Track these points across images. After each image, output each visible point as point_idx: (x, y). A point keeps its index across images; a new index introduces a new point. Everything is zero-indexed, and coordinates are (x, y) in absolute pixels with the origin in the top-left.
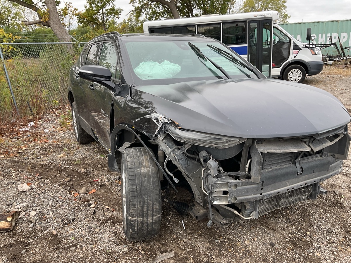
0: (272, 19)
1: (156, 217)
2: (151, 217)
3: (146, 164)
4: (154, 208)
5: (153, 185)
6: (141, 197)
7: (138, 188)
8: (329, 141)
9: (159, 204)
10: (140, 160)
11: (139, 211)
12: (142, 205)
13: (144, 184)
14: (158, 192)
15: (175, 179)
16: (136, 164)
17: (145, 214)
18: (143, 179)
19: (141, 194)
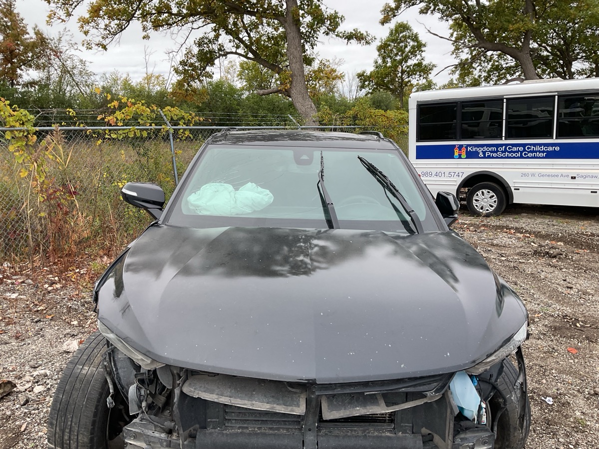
3: (97, 362)
4: (80, 438)
5: (87, 399)
6: (64, 415)
7: (64, 397)
8: (383, 403)
9: (89, 434)
10: (94, 352)
11: (57, 436)
12: (62, 428)
13: (75, 394)
14: (92, 414)
15: (109, 399)
16: (82, 356)
17: (66, 444)
18: (78, 385)
19: (65, 409)
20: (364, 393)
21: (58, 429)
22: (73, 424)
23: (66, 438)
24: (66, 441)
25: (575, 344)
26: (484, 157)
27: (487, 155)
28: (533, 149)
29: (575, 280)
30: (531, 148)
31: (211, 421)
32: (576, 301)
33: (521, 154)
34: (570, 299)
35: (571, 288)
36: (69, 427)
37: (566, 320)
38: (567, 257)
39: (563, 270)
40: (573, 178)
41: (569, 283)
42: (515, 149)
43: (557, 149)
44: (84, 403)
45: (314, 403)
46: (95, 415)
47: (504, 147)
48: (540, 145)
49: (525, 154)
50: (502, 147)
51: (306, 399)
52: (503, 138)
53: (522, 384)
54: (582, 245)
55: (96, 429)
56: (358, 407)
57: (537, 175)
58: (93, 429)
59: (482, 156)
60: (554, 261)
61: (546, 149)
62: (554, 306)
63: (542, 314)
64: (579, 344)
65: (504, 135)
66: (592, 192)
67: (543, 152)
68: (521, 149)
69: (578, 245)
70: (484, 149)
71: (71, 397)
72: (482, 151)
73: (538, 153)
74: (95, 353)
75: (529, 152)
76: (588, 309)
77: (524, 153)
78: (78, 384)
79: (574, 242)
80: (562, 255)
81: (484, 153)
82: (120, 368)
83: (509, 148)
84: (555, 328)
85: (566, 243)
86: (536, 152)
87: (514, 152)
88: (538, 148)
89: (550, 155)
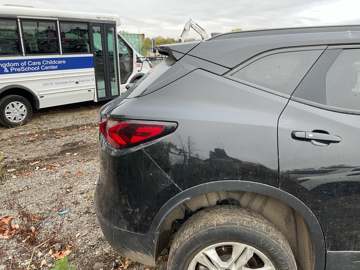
0: (116, 24)
27: (11, 70)
28: (48, 63)
40: (77, 83)
42: (34, 64)
43: (64, 62)
47: (25, 62)
48: (53, 59)
52: (24, 54)
57: (54, 83)
59: (7, 71)
61: (57, 62)
66: (89, 91)
67: (55, 65)
68: (39, 63)
75: (45, 66)
77: (42, 67)
81: (9, 68)
86: (50, 65)
88: (51, 62)
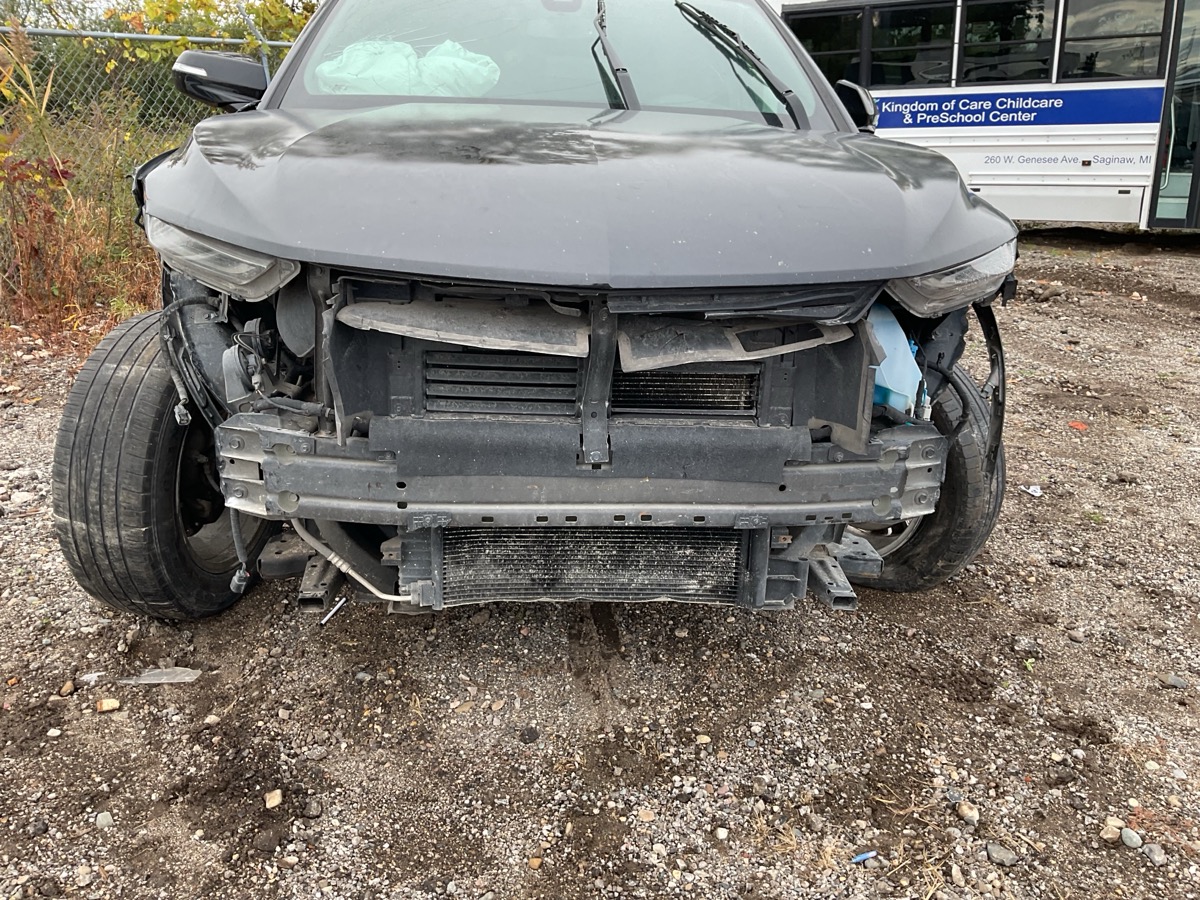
1: (129, 533)
2: (112, 527)
3: (147, 356)
4: (121, 498)
5: (132, 422)
6: (85, 453)
7: (82, 421)
8: (738, 346)
9: (140, 490)
10: (139, 341)
11: (73, 497)
12: (83, 480)
13: (105, 414)
14: (145, 451)
15: (179, 409)
16: (115, 349)
17: (94, 512)
18: (110, 399)
19: (87, 443)
20: (702, 314)
21: (74, 482)
22: (105, 470)
23: (93, 499)
24: (93, 506)
25: (1083, 418)
26: (914, 125)
27: (919, 119)
28: (1011, 104)
29: (1085, 332)
30: (1006, 103)
31: (398, 401)
32: (1086, 361)
33: (987, 117)
34: (1073, 358)
35: (1076, 343)
36: (98, 478)
37: (1065, 389)
38: (1070, 300)
39: (1062, 318)
40: (1086, 164)
41: (1073, 336)
42: (975, 106)
43: (1058, 103)
44: (126, 430)
45: (603, 348)
46: (151, 453)
47: (953, 102)
48: (1025, 96)
49: (995, 116)
50: (950, 102)
51: (590, 336)
52: (953, 83)
53: (996, 389)
54: (1098, 283)
55: (154, 482)
56: (691, 349)
57: (1015, 160)
58: (148, 481)
59: (910, 121)
60: (1045, 305)
61: (1036, 104)
62: (1042, 368)
63: (1021, 378)
64: (1091, 418)
65: (954, 76)
66: (1120, 192)
67: (1030, 111)
68: (987, 105)
69: (1090, 284)
70: (914, 107)
71: (98, 420)
72: (910, 112)
73: (1020, 114)
74: (142, 343)
75: (1002, 111)
76: (1107, 372)
77: (993, 114)
78: (111, 395)
79: (1084, 280)
80: (1059, 295)
81: (914, 115)
82: (200, 343)
83: (964, 105)
84: (1047, 397)
85: (1066, 281)
86: (1016, 111)
87: (974, 112)
88: (1020, 103)
89: (1044, 117)
